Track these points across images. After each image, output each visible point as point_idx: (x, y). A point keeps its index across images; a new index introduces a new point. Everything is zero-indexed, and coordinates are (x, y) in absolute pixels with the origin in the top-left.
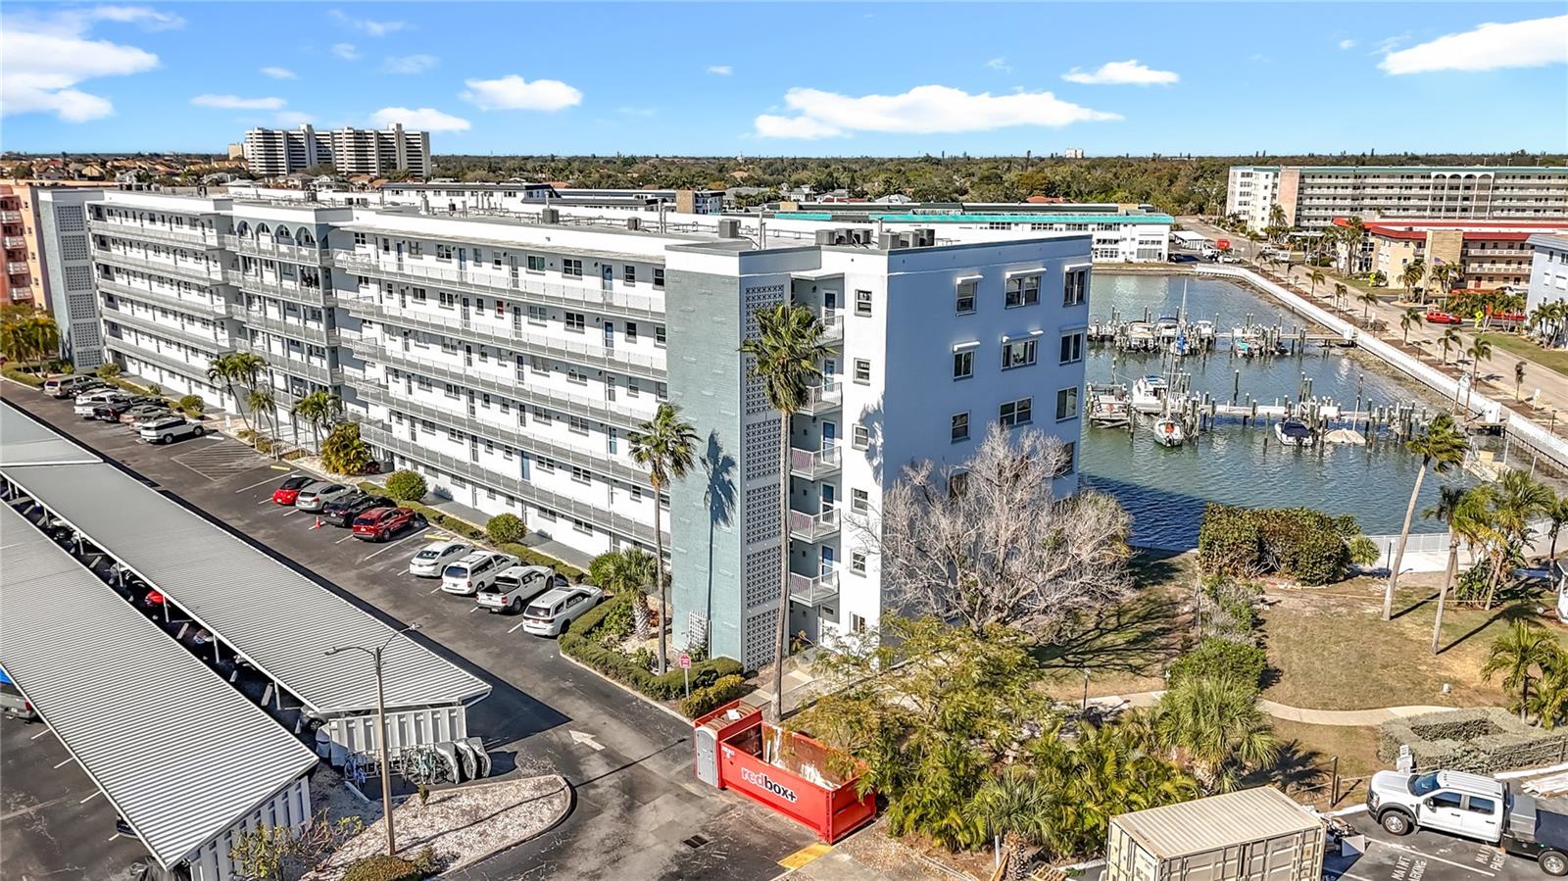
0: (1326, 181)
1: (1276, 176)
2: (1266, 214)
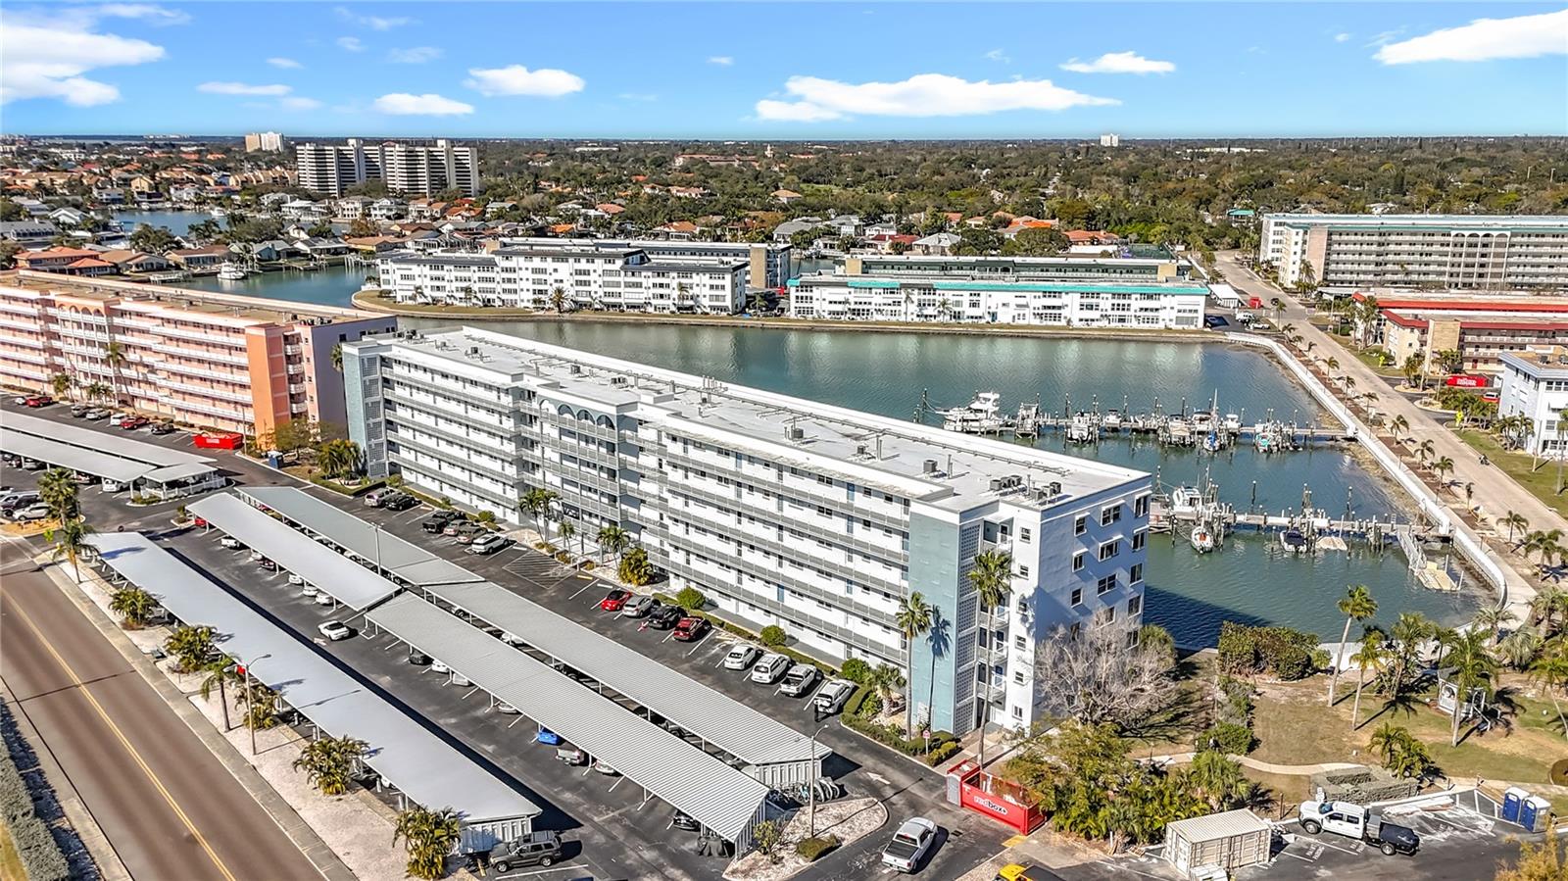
0: (1353, 238)
1: (1306, 233)
2: (1296, 268)
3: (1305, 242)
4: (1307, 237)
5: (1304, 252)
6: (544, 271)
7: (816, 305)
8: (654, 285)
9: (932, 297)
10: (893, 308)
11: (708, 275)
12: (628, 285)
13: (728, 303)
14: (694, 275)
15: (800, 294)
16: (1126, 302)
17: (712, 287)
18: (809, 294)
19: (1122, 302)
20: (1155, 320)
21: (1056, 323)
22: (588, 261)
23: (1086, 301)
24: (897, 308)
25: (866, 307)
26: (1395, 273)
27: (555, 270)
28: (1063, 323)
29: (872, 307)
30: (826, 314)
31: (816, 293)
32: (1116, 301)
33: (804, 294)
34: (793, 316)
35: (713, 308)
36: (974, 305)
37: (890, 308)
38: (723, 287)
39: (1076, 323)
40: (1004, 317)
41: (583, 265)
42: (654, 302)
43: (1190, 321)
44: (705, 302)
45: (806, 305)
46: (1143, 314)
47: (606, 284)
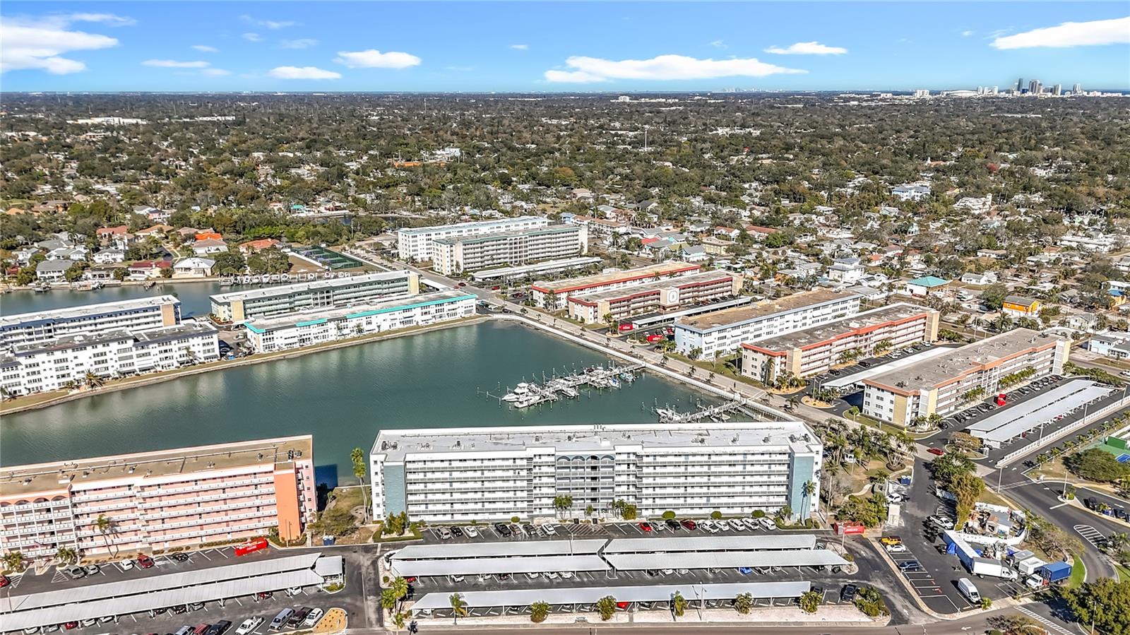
0: (470, 246)
1: (451, 247)
2: (449, 264)
3: (452, 251)
4: (453, 248)
5: (452, 256)
6: (65, 360)
7: (276, 342)
8: (161, 352)
9: (345, 323)
10: (324, 334)
11: (200, 338)
12: (139, 356)
13: (217, 352)
14: (190, 339)
15: (265, 337)
16: (442, 307)
17: (204, 345)
18: (271, 336)
19: (440, 308)
20: (455, 314)
21: (411, 325)
22: (104, 346)
23: (424, 311)
24: (326, 333)
25: (307, 337)
26: (488, 260)
27: (76, 358)
28: (415, 324)
29: (312, 336)
30: (283, 346)
31: (276, 334)
32: (438, 308)
33: (268, 337)
34: (262, 351)
35: (206, 358)
36: (370, 323)
37: (322, 335)
38: (212, 343)
39: (421, 323)
40: (385, 327)
41: (100, 349)
42: (161, 363)
43: (470, 311)
44: (201, 355)
45: (269, 343)
46: (450, 312)
47: (121, 359)
